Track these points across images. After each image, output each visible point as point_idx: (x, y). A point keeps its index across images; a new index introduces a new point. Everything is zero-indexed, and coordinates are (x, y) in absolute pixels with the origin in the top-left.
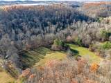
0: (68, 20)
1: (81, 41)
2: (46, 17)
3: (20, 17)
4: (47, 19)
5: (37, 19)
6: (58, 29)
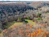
1: (29, 18)
3: (3, 8)
4: (15, 9)
5: (11, 9)
6: (21, 13)
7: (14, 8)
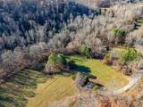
0: (61, 14)
2: (25, 11)
4: (27, 16)
6: (50, 33)
7: (20, 14)
